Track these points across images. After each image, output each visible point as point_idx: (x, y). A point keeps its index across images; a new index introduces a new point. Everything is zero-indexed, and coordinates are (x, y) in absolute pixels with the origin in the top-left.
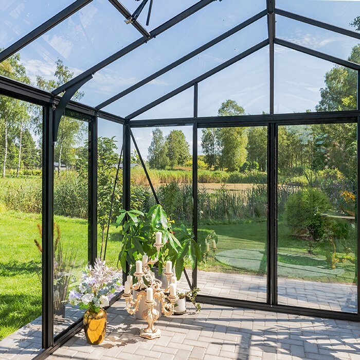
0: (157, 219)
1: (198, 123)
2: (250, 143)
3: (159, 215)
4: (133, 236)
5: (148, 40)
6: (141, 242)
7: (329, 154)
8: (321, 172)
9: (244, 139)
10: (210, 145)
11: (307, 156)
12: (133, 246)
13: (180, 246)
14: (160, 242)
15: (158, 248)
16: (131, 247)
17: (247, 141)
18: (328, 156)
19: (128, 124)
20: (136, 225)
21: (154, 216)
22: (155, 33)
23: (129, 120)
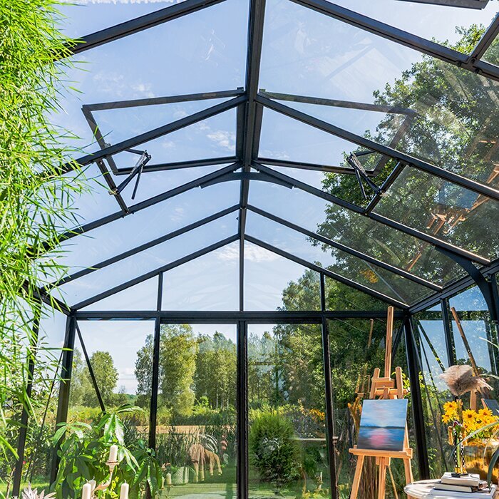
0: (111, 430)
1: (161, 318)
2: (198, 371)
3: (113, 425)
4: (76, 455)
5: (125, 215)
6: (87, 463)
7: (293, 372)
8: (281, 408)
9: (191, 365)
10: (146, 374)
11: (264, 388)
12: (75, 469)
13: (138, 466)
14: (115, 460)
15: (112, 467)
16: (72, 472)
17: (195, 368)
18: (292, 375)
19: (74, 315)
20: (82, 441)
21: (107, 426)
22: (133, 209)
23: (76, 310)
